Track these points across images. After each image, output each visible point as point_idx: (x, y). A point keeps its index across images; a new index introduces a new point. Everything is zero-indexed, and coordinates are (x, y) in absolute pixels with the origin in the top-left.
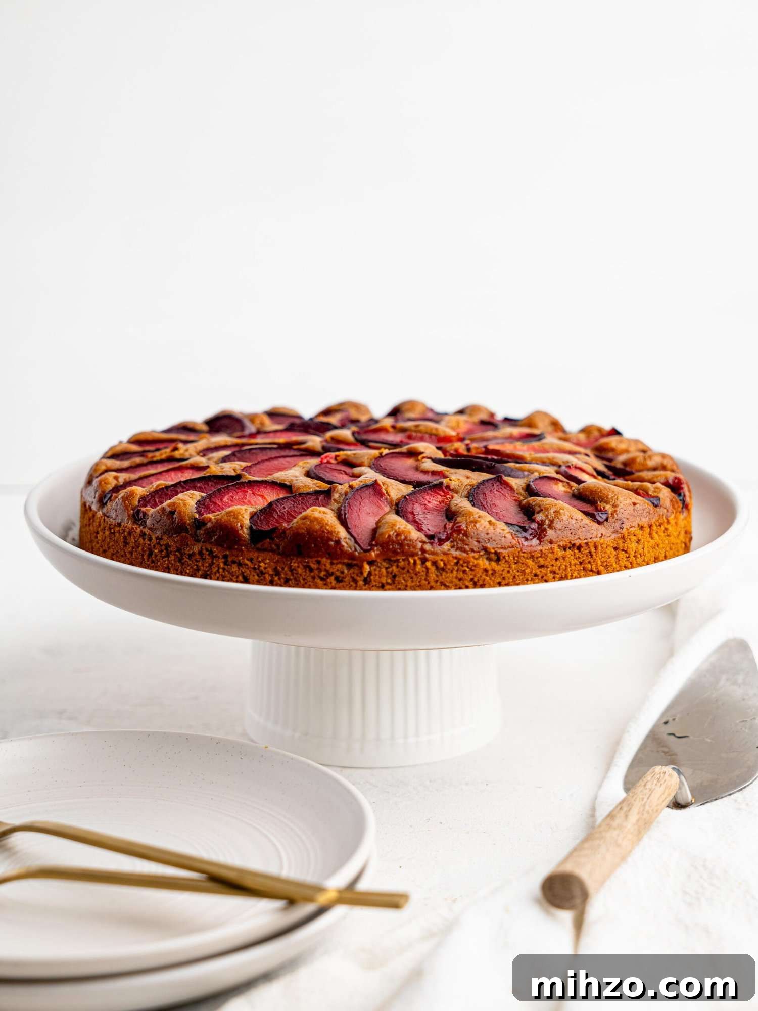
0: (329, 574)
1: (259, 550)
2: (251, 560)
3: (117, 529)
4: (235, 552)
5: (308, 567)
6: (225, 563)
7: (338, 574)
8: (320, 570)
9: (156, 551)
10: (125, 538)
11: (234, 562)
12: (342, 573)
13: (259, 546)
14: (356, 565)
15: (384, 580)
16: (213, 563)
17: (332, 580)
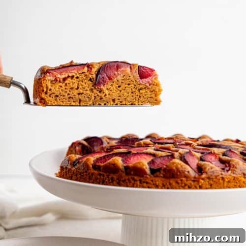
0: (185, 185)
1: (155, 177)
2: (152, 181)
3: (85, 173)
4: (145, 178)
5: (177, 183)
6: (140, 183)
7: (189, 185)
8: (182, 183)
9: (107, 180)
10: (90, 176)
11: (144, 182)
12: (191, 184)
13: (155, 175)
14: (196, 181)
15: (207, 186)
16: (134, 183)
17: (187, 187)
